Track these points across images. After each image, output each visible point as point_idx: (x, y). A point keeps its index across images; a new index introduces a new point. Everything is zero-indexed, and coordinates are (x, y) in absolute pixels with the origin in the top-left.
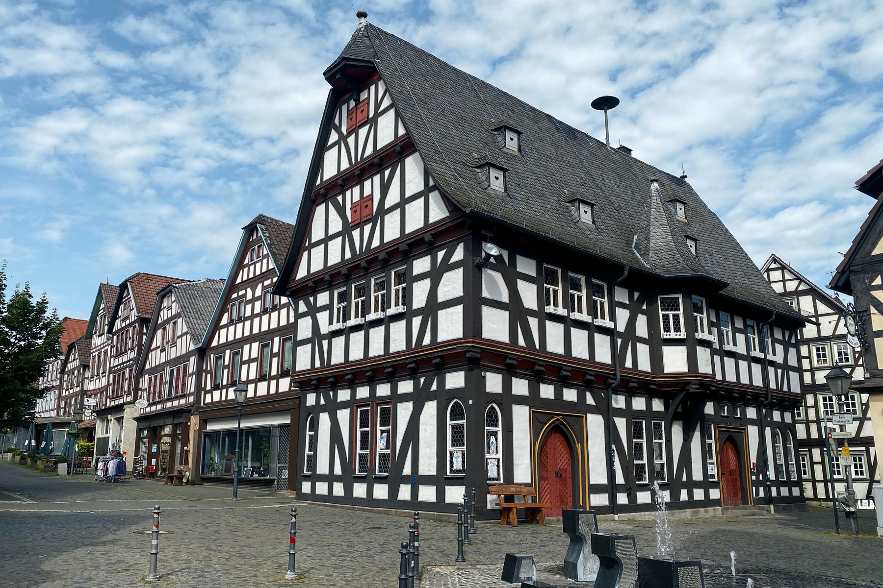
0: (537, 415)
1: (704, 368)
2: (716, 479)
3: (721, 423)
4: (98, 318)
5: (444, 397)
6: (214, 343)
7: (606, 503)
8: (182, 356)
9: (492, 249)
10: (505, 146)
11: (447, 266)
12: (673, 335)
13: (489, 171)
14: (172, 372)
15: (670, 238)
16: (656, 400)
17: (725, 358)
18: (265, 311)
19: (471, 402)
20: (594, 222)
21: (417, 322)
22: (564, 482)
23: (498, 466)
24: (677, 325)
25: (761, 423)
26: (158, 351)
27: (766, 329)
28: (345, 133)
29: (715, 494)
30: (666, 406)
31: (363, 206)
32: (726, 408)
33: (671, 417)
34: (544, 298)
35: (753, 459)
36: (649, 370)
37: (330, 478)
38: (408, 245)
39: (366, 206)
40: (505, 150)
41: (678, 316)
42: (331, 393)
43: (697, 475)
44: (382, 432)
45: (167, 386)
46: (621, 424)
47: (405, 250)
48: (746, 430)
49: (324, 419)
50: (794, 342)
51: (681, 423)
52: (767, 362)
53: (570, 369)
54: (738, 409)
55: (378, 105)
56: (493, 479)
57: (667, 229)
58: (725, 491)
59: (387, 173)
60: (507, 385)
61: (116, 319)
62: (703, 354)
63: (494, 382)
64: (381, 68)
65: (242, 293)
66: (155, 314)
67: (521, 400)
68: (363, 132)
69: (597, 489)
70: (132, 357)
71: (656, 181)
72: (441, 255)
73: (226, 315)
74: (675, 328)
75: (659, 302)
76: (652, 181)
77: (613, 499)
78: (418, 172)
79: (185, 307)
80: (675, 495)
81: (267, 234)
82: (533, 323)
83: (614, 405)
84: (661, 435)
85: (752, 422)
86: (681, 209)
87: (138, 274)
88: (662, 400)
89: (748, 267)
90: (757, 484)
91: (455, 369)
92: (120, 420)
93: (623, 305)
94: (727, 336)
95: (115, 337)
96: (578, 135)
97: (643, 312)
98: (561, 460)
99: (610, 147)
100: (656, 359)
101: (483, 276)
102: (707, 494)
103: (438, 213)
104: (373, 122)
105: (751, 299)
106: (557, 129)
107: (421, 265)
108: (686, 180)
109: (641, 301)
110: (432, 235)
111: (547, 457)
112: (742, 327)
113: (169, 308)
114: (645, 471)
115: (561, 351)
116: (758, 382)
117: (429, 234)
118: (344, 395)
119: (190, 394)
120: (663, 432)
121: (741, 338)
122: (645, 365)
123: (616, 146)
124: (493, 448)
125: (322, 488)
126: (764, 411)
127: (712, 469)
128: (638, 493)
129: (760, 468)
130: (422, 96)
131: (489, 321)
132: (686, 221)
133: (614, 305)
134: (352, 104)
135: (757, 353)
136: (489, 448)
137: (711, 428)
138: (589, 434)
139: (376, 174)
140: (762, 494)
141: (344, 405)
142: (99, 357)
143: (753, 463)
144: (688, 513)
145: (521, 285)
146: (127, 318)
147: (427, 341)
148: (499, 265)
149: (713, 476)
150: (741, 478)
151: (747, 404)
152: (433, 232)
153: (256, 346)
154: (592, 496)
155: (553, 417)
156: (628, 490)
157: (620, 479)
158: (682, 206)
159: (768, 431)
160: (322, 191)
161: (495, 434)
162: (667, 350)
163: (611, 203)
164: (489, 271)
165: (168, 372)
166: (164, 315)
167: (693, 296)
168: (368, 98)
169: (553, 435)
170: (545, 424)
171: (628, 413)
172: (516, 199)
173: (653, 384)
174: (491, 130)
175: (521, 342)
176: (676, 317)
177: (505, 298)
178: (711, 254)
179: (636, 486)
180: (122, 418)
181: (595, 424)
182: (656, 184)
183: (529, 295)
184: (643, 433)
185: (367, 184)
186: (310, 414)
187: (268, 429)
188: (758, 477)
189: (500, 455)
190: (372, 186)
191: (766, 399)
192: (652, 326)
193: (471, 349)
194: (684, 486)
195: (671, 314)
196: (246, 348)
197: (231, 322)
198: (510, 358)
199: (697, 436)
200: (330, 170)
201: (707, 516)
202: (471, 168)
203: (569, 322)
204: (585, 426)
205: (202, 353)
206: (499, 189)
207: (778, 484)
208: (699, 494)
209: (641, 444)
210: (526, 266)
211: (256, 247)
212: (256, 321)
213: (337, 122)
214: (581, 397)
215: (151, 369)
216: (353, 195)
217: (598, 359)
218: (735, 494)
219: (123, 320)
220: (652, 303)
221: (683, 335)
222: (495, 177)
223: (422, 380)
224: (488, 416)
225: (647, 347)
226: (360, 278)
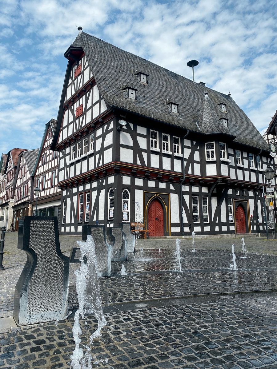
0: (147, 194)
1: (224, 173)
2: (233, 222)
3: (235, 198)
4: (2, 168)
5: (107, 187)
6: (37, 174)
7: (179, 231)
8: (27, 180)
9: (123, 122)
10: (140, 81)
11: (108, 132)
12: (211, 159)
13: (128, 91)
14: (24, 187)
15: (211, 118)
16: (204, 188)
17: (237, 170)
18: (53, 159)
19: (116, 189)
20: (178, 113)
21: (97, 156)
22: (160, 222)
23: (128, 215)
24: (212, 155)
25: (256, 199)
26: (20, 179)
27: (258, 157)
28: (74, 79)
29: (232, 228)
30: (209, 190)
31: (80, 109)
32: (239, 191)
33: (211, 195)
34: (150, 144)
35: (251, 213)
36: (200, 175)
37: (70, 225)
38: (94, 124)
39: (81, 109)
40: (140, 83)
41: (213, 151)
42: (71, 190)
43: (224, 220)
44: (88, 204)
45: (22, 193)
46: (187, 198)
47: (93, 126)
48: (248, 201)
49: (69, 200)
50: (273, 163)
51: (216, 198)
52: (258, 172)
53: (162, 174)
54: (245, 192)
55: (84, 66)
56: (125, 220)
57: (210, 114)
58: (238, 227)
59: (88, 94)
60: (133, 181)
61: (7, 168)
62: (224, 168)
63: (126, 180)
64: (85, 50)
65: (46, 152)
66: (19, 164)
67: (139, 188)
68: (79, 78)
69: (175, 225)
70: (12, 182)
71: (207, 94)
72: (105, 127)
73: (41, 162)
74: (211, 157)
75: (205, 146)
76: (205, 94)
77: (182, 229)
78: (97, 92)
79: (28, 160)
80: (213, 228)
81: (54, 127)
82: (145, 155)
83: (183, 190)
84: (206, 203)
85: (251, 198)
86: (224, 107)
87: (14, 149)
88: (207, 188)
89: (254, 132)
90: (253, 224)
91: (111, 175)
92: (7, 208)
93: (188, 147)
94: (239, 160)
95: (7, 175)
96: (180, 78)
97: (198, 150)
98: (158, 213)
99: (195, 82)
100: (203, 170)
101: (121, 135)
102: (228, 228)
103: (104, 109)
104: (82, 73)
105: (251, 145)
106: (169, 75)
107: (99, 132)
108: (231, 96)
109: (197, 145)
110: (102, 118)
111: (152, 212)
112: (247, 157)
113: (23, 161)
114: (198, 218)
115: (158, 167)
116: (254, 180)
117: (100, 118)
118: (75, 190)
119: (29, 196)
120: (207, 202)
121: (246, 161)
122: (197, 172)
123: (198, 82)
124: (126, 208)
125: (68, 229)
126: (257, 193)
127: (231, 218)
128: (194, 227)
129: (255, 218)
130: (103, 61)
131: (123, 154)
132: (226, 112)
133: (183, 147)
134: (76, 66)
135: (254, 168)
136: (124, 207)
137: (231, 200)
138: (171, 202)
139: (84, 95)
140: (255, 228)
141: (75, 194)
142: (2, 184)
143: (252, 215)
144: (219, 236)
145: (139, 139)
146: (10, 167)
147: (101, 164)
148: (128, 130)
149: (232, 221)
150: (246, 222)
151: (249, 190)
152: (102, 117)
153: (50, 173)
154: (172, 228)
155: (154, 195)
156: (189, 226)
157: (185, 221)
158: (224, 106)
159: (259, 201)
160: (66, 105)
161: (127, 202)
162: (208, 167)
163: (189, 105)
164: (124, 133)
165: (23, 187)
166: (22, 164)
167: (220, 142)
168: (81, 64)
169: (155, 202)
170: (151, 198)
171: (190, 193)
172: (141, 103)
173: (202, 181)
174: (135, 75)
175: (139, 163)
176: (212, 152)
177: (131, 144)
178: (236, 126)
179: (194, 224)
180: (8, 207)
181: (174, 198)
182: (207, 95)
183: (143, 143)
184: (197, 202)
185: (81, 99)
186: (64, 199)
187: (53, 207)
188: (253, 221)
189: (129, 210)
190: (83, 100)
191: (258, 187)
192: (202, 156)
193: (115, 166)
194: (217, 224)
195: (210, 150)
196: (47, 174)
197: (42, 165)
198: (134, 170)
199: (224, 204)
200: (69, 96)
201: (228, 237)
202: (121, 90)
203: (162, 154)
204: (169, 198)
205: (33, 178)
206: (133, 98)
207: (263, 224)
208: (224, 228)
209: (197, 206)
210: (142, 130)
211: (50, 133)
212: (50, 163)
213: (71, 75)
214: (168, 186)
215: (18, 187)
216: (77, 105)
217: (175, 170)
218: (243, 229)
219: (9, 168)
220: (202, 146)
221: (215, 159)
222: (131, 93)
223: (100, 181)
224: (124, 194)
225: (199, 165)
226: (79, 140)
